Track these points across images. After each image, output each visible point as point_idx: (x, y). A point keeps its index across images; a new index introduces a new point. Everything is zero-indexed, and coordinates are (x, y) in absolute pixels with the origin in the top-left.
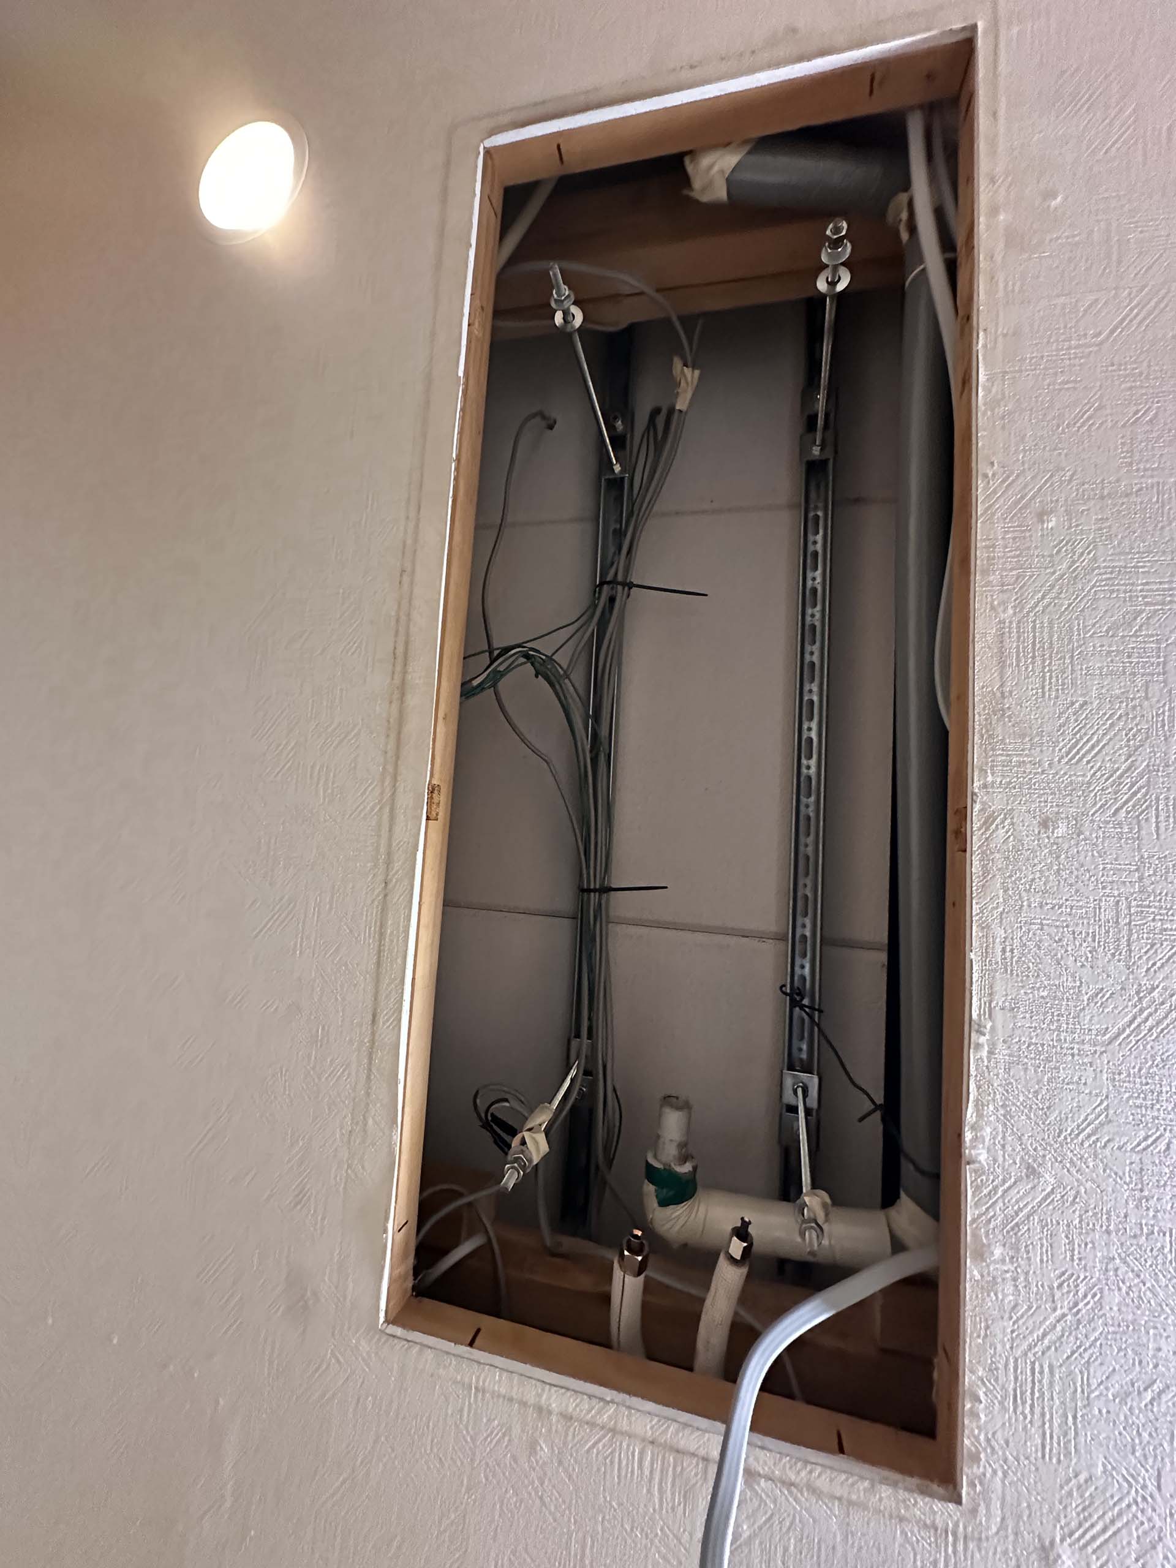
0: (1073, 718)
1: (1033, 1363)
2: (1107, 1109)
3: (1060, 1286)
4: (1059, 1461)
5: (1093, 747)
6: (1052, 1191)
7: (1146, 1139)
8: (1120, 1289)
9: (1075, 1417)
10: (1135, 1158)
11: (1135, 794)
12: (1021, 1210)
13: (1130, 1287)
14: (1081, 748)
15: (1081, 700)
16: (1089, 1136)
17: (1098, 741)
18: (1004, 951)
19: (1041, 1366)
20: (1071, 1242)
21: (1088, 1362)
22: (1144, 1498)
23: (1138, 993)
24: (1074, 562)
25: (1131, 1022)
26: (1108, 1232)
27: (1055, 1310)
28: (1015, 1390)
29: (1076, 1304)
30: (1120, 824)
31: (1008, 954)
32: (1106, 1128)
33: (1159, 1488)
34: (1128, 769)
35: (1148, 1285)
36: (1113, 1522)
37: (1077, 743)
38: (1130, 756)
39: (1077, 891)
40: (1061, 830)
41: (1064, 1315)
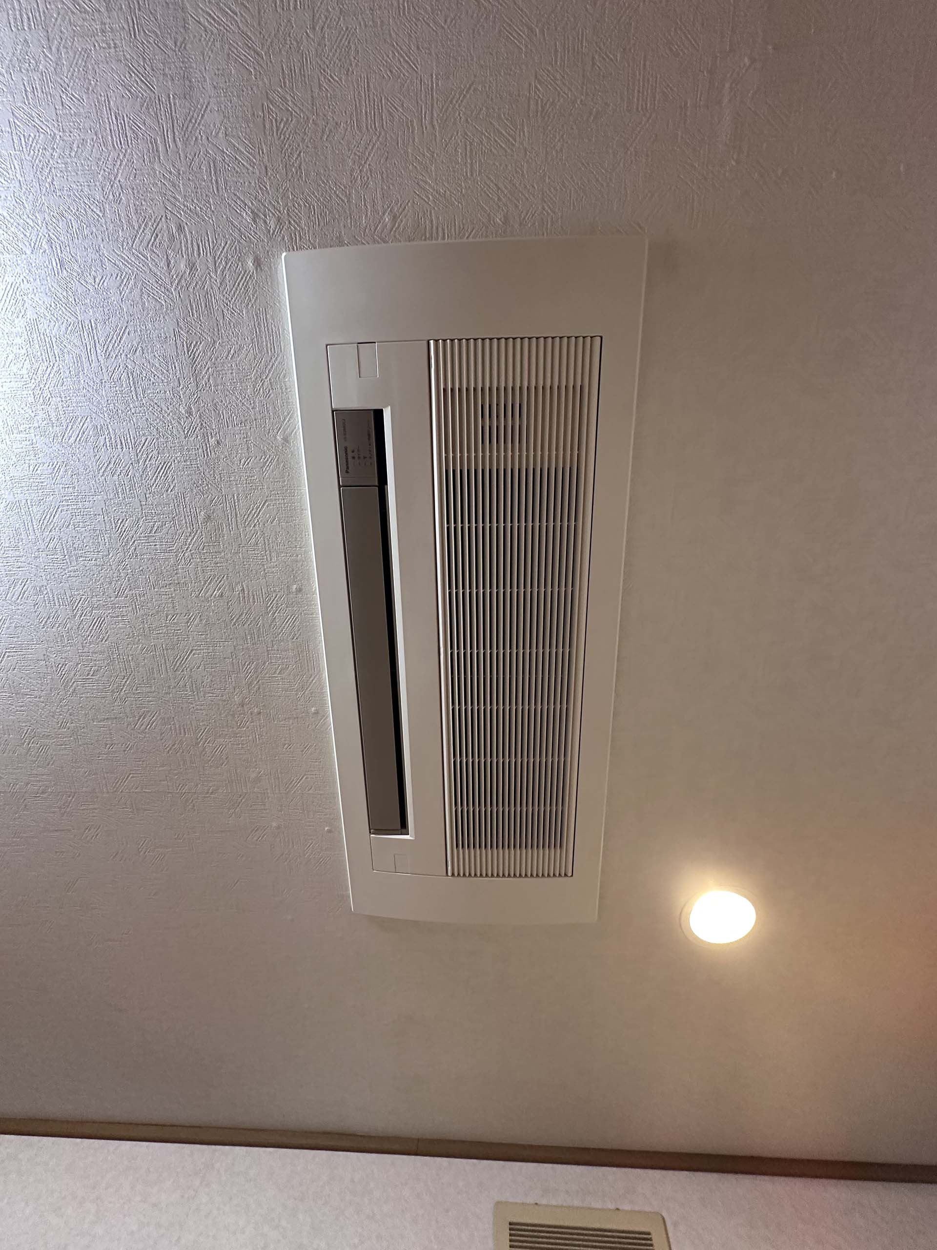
1: (275, 352)
2: (263, 473)
3: (269, 391)
4: (259, 310)
5: (287, 622)
6: (278, 433)
7: (248, 463)
8: (248, 396)
9: (256, 332)
10: (251, 454)
11: (271, 604)
12: (288, 421)
13: (245, 397)
15: (294, 640)
16: (268, 460)
17: (286, 624)
19: (271, 352)
20: (268, 411)
21: (255, 359)
22: (227, 305)
23: (259, 524)
24: (304, 694)
25: (260, 511)
26: (255, 420)
27: (270, 379)
28: (280, 337)
29: (263, 384)
30: (275, 591)
32: (262, 465)
33: (223, 311)
34: (274, 614)
35: (239, 401)
36: (236, 289)
38: (275, 618)
39: (285, 563)
40: (295, 586)
41: (266, 378)
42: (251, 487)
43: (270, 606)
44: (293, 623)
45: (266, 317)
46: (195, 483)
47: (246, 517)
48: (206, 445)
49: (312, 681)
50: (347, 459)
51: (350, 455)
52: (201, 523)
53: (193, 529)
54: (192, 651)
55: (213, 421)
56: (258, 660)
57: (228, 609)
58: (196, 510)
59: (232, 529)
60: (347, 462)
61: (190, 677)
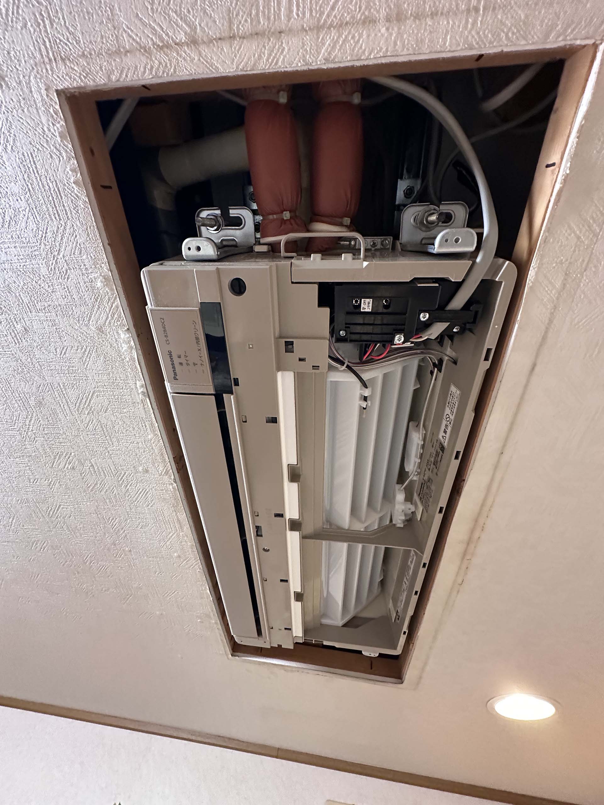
0: (150, 502)
2: (84, 364)
3: (66, 272)
4: (23, 155)
5: (140, 493)
6: (89, 321)
8: (43, 276)
10: (65, 344)
11: (122, 478)
13: (40, 278)
14: (144, 494)
15: (149, 507)
16: (85, 351)
18: (146, 426)
19: (55, 218)
20: (71, 296)
21: (38, 229)
24: (165, 543)
26: (60, 305)
27: (63, 256)
29: (56, 263)
30: (123, 469)
31: (143, 425)
32: (80, 355)
34: (126, 486)
35: (34, 282)
37: (146, 495)
39: (127, 448)
40: (140, 469)
41: (58, 254)
42: (74, 376)
43: (121, 480)
46: (15, 370)
47: (78, 405)
48: (13, 331)
49: (171, 536)
50: (173, 364)
51: (176, 361)
52: (34, 408)
53: (28, 412)
54: (60, 506)
56: (120, 517)
57: (83, 478)
58: (25, 395)
59: (67, 414)
60: (174, 367)
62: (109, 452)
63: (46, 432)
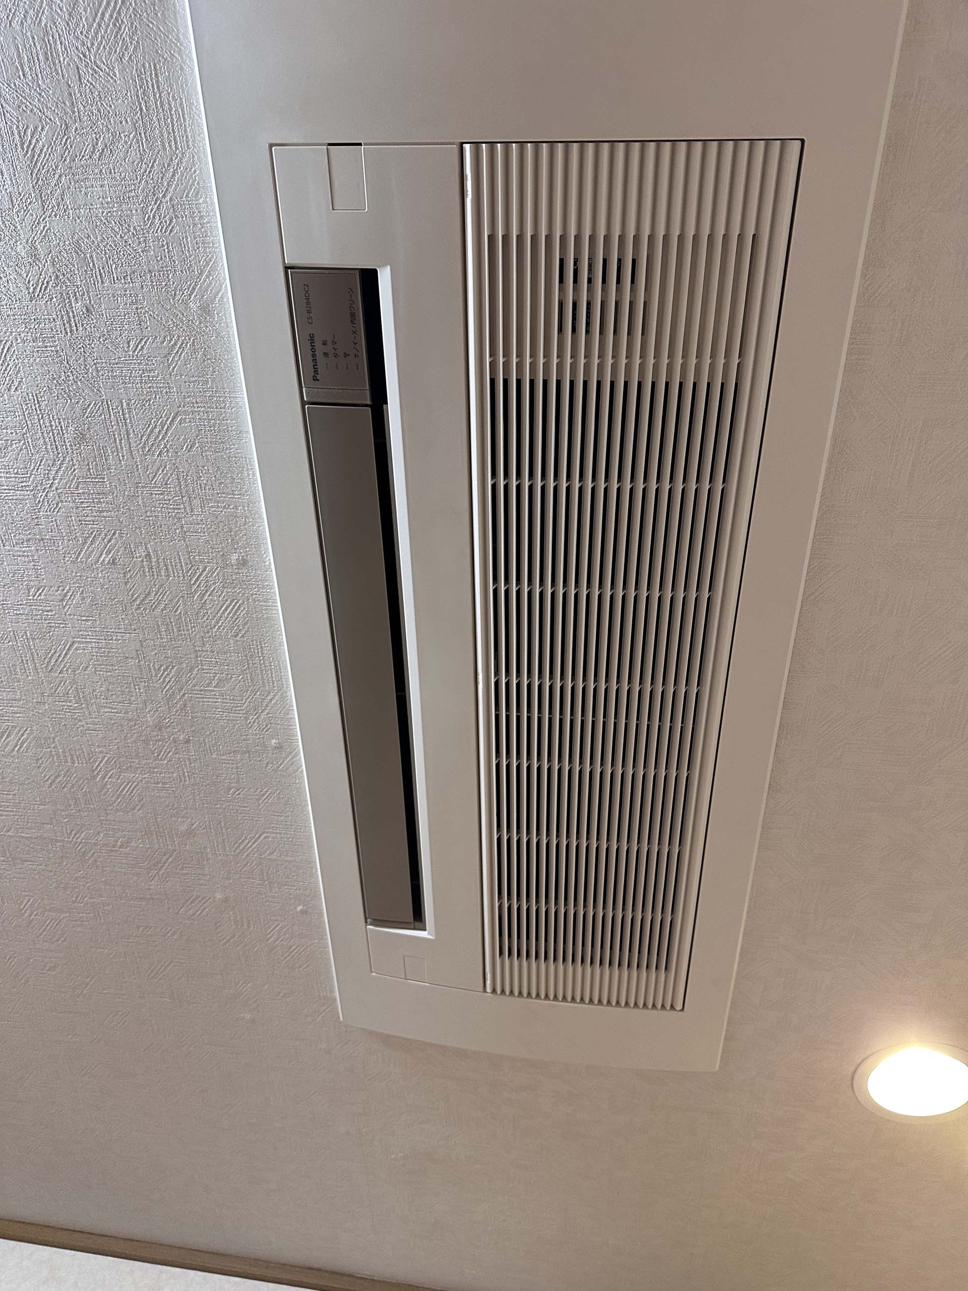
0: (241, 628)
1: (177, 148)
2: (169, 365)
3: (171, 221)
4: (144, 66)
5: (226, 610)
6: (190, 295)
7: (142, 348)
8: (134, 228)
9: (141, 109)
10: (145, 333)
11: (197, 580)
12: (208, 277)
13: (129, 231)
14: (232, 609)
15: (238, 638)
16: (175, 344)
17: (223, 613)
19: (170, 146)
20: (171, 258)
21: (142, 161)
22: (84, 56)
23: (168, 451)
24: (257, 718)
25: (167, 430)
26: (150, 271)
27: (171, 199)
29: (158, 208)
30: (201, 561)
32: (166, 351)
33: (78, 68)
34: (203, 596)
35: (119, 236)
36: (100, 25)
38: (204, 603)
39: (217, 518)
40: (234, 557)
41: (164, 196)
42: (150, 388)
43: (194, 584)
44: (236, 612)
45: (157, 82)
46: (54, 379)
47: (144, 438)
48: (68, 313)
49: (271, 700)
50: (314, 356)
51: (320, 349)
52: (71, 445)
53: (58, 453)
54: (73, 643)
55: (76, 272)
56: (181, 663)
57: (126, 583)
58: (60, 423)
59: (123, 456)
60: (315, 360)
61: (74, 682)
62: (182, 527)
63: (81, 491)
